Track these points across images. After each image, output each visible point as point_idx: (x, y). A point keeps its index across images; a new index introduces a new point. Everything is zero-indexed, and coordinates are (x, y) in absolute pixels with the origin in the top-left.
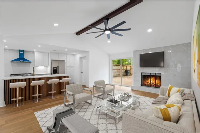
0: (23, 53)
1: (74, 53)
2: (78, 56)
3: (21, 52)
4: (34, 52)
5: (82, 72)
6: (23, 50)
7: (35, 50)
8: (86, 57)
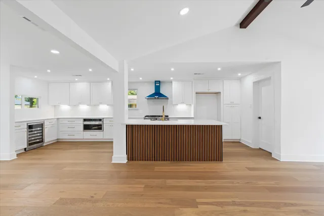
0: (158, 85)
1: (239, 74)
2: (250, 80)
3: (157, 84)
4: (172, 82)
5: (260, 118)
6: (159, 81)
7: (172, 78)
8: (269, 79)
